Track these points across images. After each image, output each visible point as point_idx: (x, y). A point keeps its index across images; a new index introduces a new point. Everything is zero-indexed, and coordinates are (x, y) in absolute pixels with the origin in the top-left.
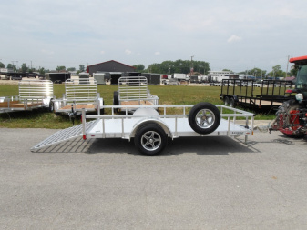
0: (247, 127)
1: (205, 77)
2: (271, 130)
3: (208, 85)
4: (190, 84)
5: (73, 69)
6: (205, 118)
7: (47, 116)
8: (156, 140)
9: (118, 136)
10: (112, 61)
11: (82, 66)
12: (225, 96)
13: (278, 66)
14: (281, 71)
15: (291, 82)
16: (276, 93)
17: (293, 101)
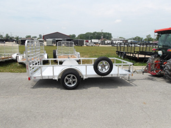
0: (129, 71)
1: (109, 42)
2: (143, 72)
3: (111, 46)
4: (101, 46)
5: (35, 37)
6: (103, 66)
7: (14, 64)
8: (74, 80)
9: (50, 78)
10: (57, 33)
11: (40, 35)
12: (119, 52)
13: (149, 35)
14: (151, 38)
15: (156, 44)
16: (148, 51)
17: (157, 55)
